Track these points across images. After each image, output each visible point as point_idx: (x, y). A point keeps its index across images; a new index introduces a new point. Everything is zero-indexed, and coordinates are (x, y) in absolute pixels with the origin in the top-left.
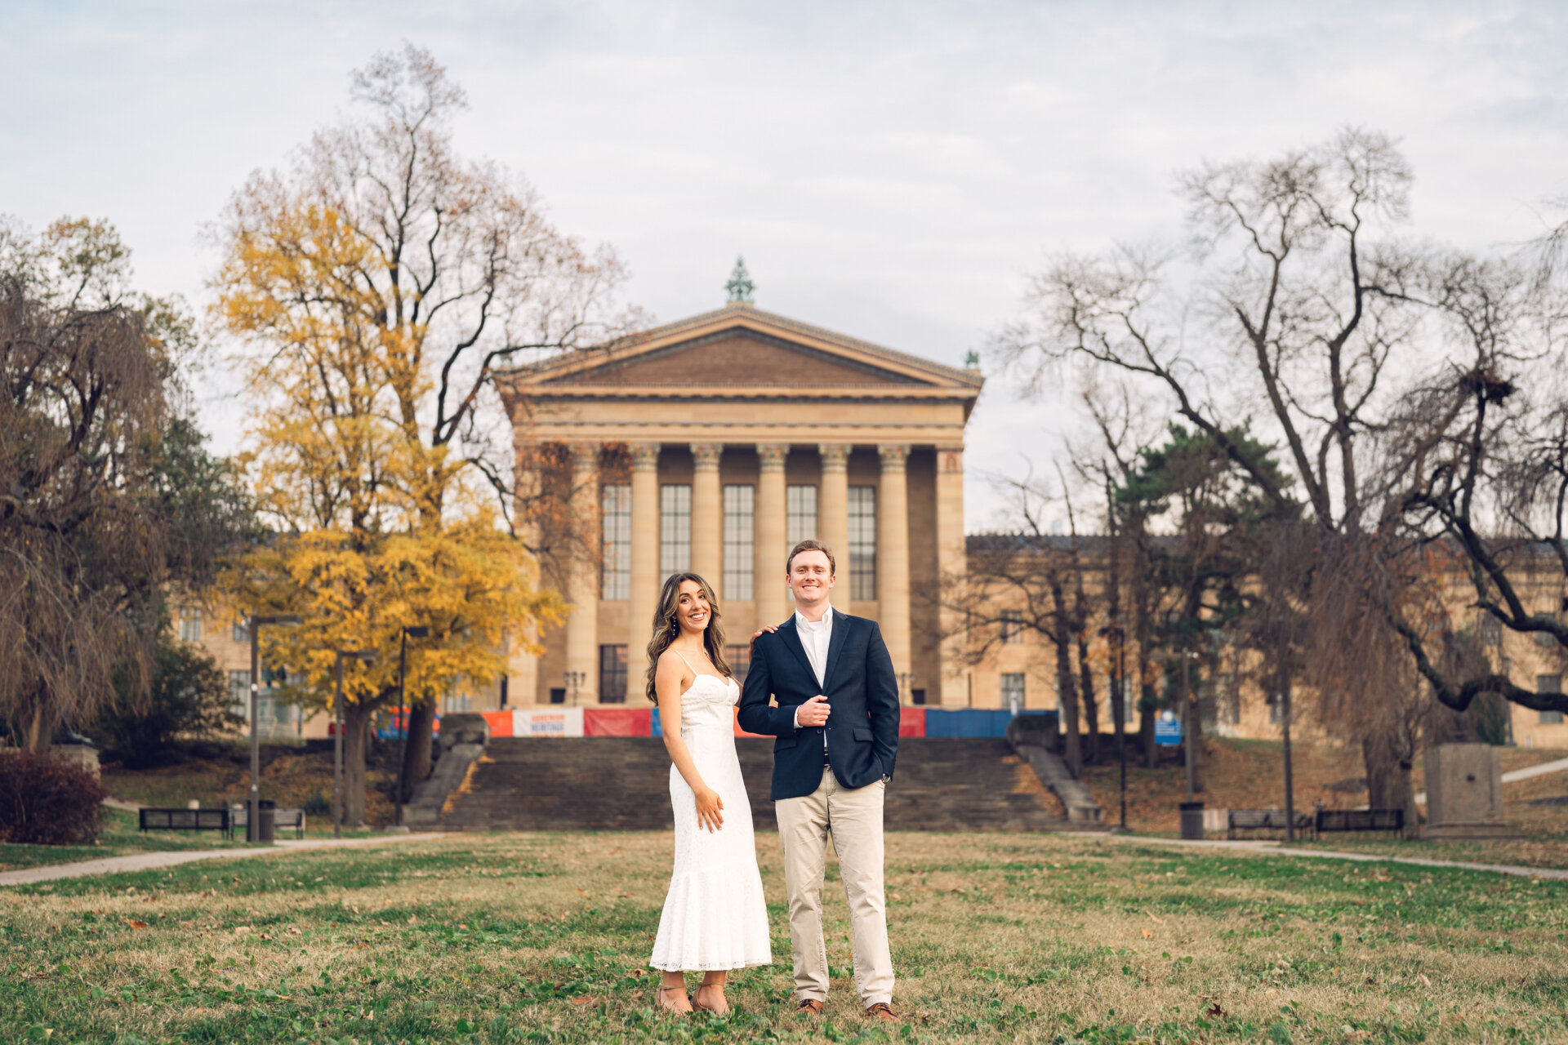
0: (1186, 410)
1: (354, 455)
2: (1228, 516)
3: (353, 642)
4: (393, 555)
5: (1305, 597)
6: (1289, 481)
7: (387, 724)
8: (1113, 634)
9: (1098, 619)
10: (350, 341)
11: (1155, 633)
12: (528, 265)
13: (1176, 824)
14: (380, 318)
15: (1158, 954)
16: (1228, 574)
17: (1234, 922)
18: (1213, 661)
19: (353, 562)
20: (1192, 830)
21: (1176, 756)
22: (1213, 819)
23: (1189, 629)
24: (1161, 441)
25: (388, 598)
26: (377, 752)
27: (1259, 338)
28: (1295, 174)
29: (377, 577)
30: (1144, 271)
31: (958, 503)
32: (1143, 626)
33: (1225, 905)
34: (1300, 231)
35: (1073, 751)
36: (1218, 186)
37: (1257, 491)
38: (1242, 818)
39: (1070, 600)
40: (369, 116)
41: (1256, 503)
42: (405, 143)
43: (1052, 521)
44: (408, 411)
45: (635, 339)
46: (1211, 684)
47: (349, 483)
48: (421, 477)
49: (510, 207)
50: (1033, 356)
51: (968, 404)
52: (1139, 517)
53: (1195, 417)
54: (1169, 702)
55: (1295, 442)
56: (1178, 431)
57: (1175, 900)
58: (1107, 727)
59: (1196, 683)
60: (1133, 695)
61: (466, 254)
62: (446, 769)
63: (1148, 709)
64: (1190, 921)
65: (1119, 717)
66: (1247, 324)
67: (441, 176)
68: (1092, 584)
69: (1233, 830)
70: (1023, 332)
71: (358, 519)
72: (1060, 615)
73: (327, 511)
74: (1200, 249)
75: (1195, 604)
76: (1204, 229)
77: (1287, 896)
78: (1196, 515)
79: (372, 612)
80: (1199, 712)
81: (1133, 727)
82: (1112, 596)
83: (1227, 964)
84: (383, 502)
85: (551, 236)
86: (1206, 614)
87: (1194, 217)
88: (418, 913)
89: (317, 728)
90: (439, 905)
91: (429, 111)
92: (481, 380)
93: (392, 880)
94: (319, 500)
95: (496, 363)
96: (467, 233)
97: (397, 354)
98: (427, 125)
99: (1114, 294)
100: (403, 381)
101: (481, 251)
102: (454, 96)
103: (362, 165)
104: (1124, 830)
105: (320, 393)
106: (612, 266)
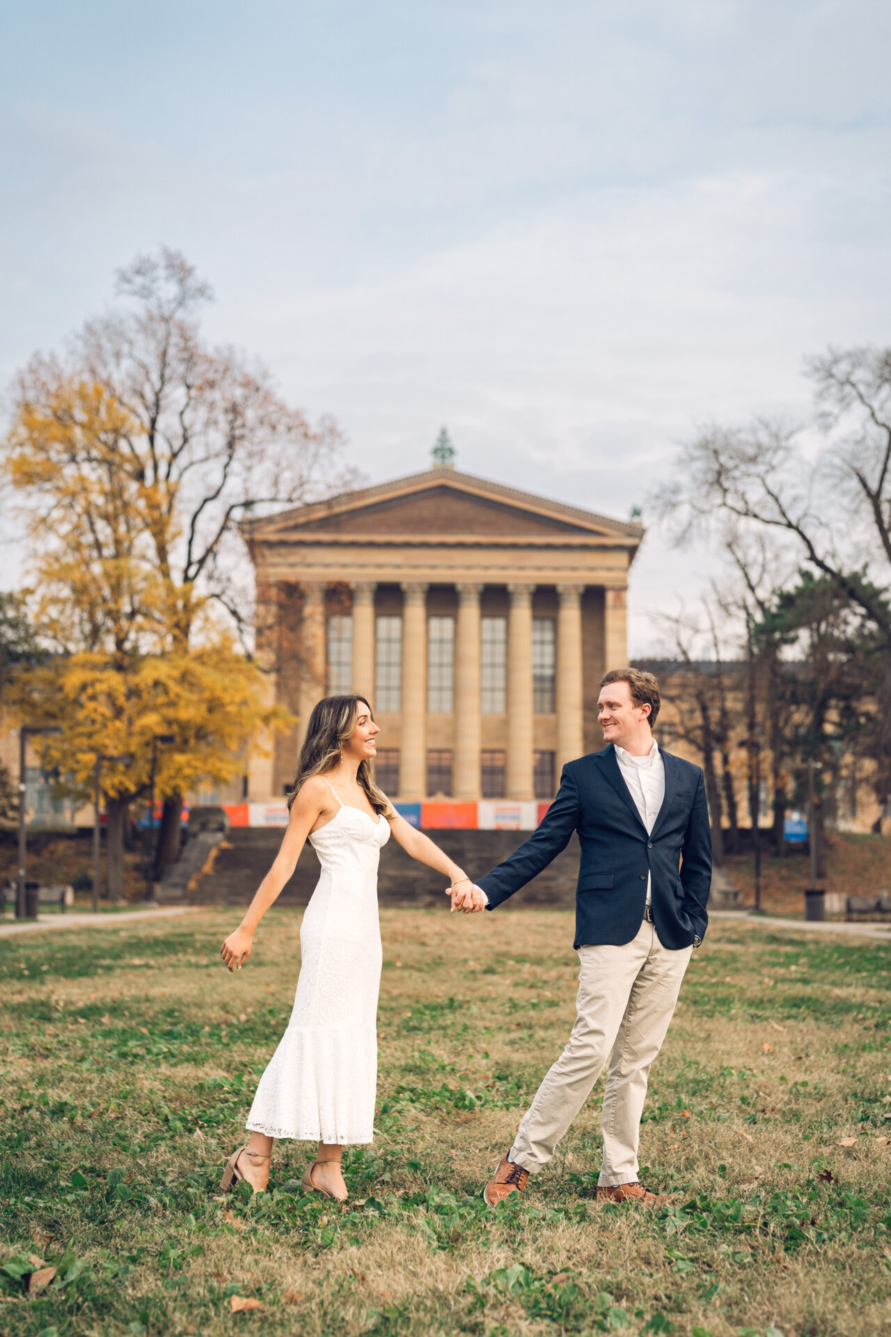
0: (813, 558)
1: (116, 590)
2: (848, 647)
3: (114, 748)
4: (148, 674)
7: (143, 815)
8: (752, 746)
9: (739, 732)
10: (115, 494)
11: (784, 745)
12: (262, 433)
13: (801, 905)
14: (140, 476)
15: (775, 1077)
16: (848, 695)
18: (834, 768)
19: (114, 680)
20: (815, 913)
21: (803, 849)
22: (833, 902)
23: (814, 742)
24: (793, 583)
25: (143, 710)
26: (134, 839)
27: (875, 497)
29: (133, 693)
30: (780, 441)
31: (623, 633)
32: (777, 739)
33: (844, 1007)
36: (841, 369)
37: (872, 626)
38: (857, 904)
39: (715, 714)
40: (133, 306)
41: (871, 636)
42: (161, 329)
44: (162, 552)
45: (352, 496)
46: (833, 787)
47: (114, 615)
48: (173, 609)
49: (250, 385)
50: (684, 512)
51: (632, 551)
52: (774, 646)
53: (821, 564)
54: (797, 804)
56: (806, 575)
57: (797, 1002)
58: (745, 822)
59: (819, 787)
60: (766, 796)
61: (211, 423)
62: (191, 853)
63: (780, 808)
64: (809, 1031)
65: (754, 812)
66: (865, 485)
67: (190, 359)
68: (734, 703)
69: (850, 914)
70: (676, 490)
71: (119, 643)
72: (705, 728)
73: (95, 635)
74: (825, 421)
75: (820, 720)
76: (829, 406)
78: (821, 645)
79: (130, 722)
80: (822, 811)
81: (766, 821)
82: (750, 712)
83: (840, 1090)
84: (140, 629)
85: (282, 408)
86: (829, 729)
87: (821, 395)
88: (115, 1009)
89: (86, 817)
90: (137, 1000)
91: (181, 303)
92: (224, 528)
93: (109, 969)
94: (87, 627)
95: (238, 514)
96: (212, 406)
97: (153, 506)
98: (180, 315)
99: (753, 460)
100: (158, 528)
101: (223, 420)
102: (202, 291)
103: (126, 348)
104: (758, 910)
105: (88, 538)
106: (332, 434)
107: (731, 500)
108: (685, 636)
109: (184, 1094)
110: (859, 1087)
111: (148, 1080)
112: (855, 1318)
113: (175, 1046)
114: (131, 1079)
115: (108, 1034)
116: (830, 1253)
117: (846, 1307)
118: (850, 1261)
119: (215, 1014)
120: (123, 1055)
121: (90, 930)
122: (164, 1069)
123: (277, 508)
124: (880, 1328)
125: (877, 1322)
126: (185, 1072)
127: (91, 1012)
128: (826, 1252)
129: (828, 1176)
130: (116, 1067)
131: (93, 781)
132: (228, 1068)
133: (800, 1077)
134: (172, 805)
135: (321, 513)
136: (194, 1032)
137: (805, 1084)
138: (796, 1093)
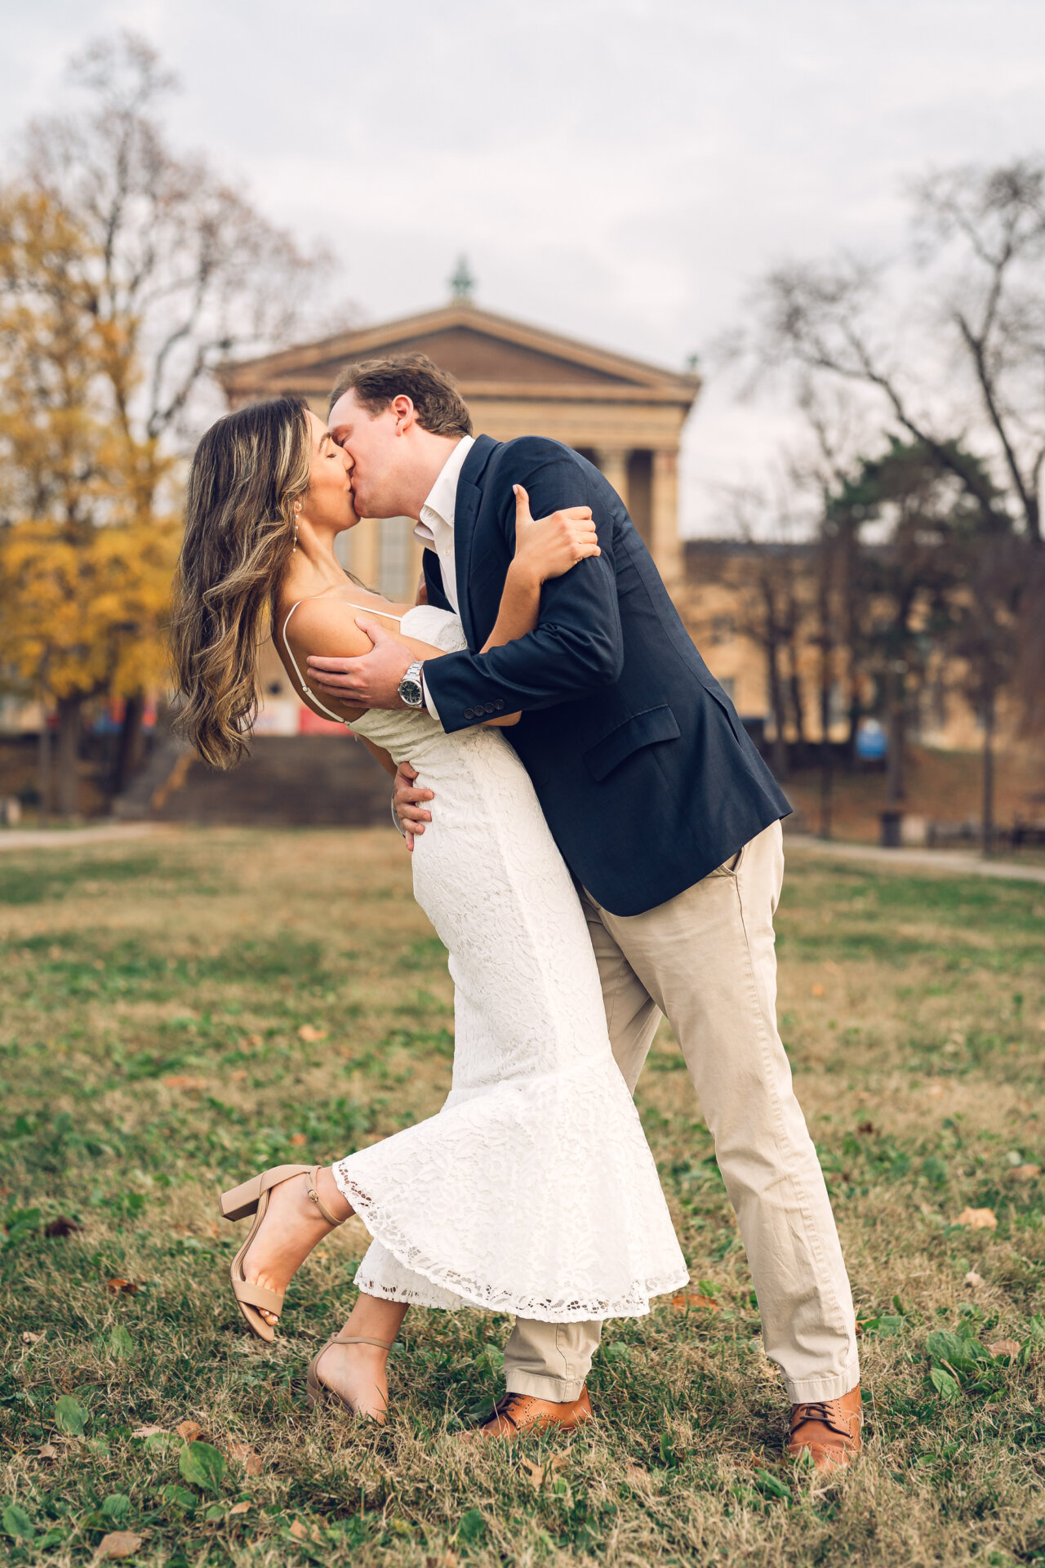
0: (902, 419)
1: (67, 446)
2: (940, 526)
3: (64, 637)
4: (105, 548)
5: (1014, 606)
6: (1001, 493)
7: (100, 716)
8: (824, 643)
9: (809, 626)
10: (64, 330)
11: (862, 642)
12: (241, 257)
13: (874, 829)
14: (93, 307)
15: (823, 1023)
16: (939, 584)
17: (914, 974)
18: (919, 669)
19: (63, 556)
20: (891, 839)
21: (878, 765)
22: (913, 828)
23: (897, 639)
24: (878, 450)
25: (100, 591)
26: (90, 745)
27: (977, 347)
28: (1021, 182)
29: (88, 571)
30: (865, 276)
31: (674, 506)
32: (854, 636)
33: (911, 947)
34: (1023, 239)
35: (780, 756)
36: (942, 190)
37: (971, 503)
38: (942, 830)
39: (781, 605)
41: (969, 515)
42: (119, 128)
43: (764, 529)
44: (121, 400)
45: (350, 335)
46: (917, 693)
47: (63, 476)
48: (132, 470)
49: (228, 198)
51: (686, 407)
52: (850, 526)
53: (910, 426)
54: (876, 711)
55: (1010, 454)
56: (895, 441)
57: (857, 942)
58: (813, 731)
59: (901, 692)
60: (839, 701)
61: (180, 243)
62: (158, 762)
63: (855, 715)
64: (869, 972)
65: (826, 720)
66: (964, 328)
67: (155, 162)
68: (804, 591)
70: (740, 333)
71: (72, 508)
72: (770, 622)
73: (40, 501)
74: (922, 255)
75: (905, 613)
76: (927, 235)
77: (975, 938)
78: (910, 523)
79: (84, 606)
80: (904, 721)
81: (839, 732)
82: (822, 604)
83: (897, 1038)
84: (95, 495)
85: (266, 229)
86: (916, 624)
87: (917, 222)
88: (67, 941)
89: (32, 718)
90: (91, 931)
91: (144, 94)
92: (197, 372)
93: (59, 897)
94: (32, 492)
95: (214, 356)
96: (181, 223)
97: (110, 344)
98: (144, 111)
99: (832, 299)
100: (117, 370)
101: (195, 241)
102: (170, 81)
103: (75, 151)
104: (825, 836)
105: (31, 384)
106: (326, 259)
107: (807, 347)
108: (749, 510)
109: (144, 1034)
110: (917, 1035)
111: (103, 1020)
112: (878, 1272)
113: (135, 983)
114: (82, 1018)
115: (57, 968)
116: (861, 1209)
117: (869, 1260)
118: (882, 1215)
119: (182, 947)
120: (74, 992)
121: (37, 852)
122: (122, 1007)
123: (261, 349)
124: (904, 1283)
125: (902, 1277)
126: (145, 1011)
127: (38, 944)
128: (856, 1208)
129: (868, 1128)
130: (65, 1004)
131: (40, 676)
132: (195, 1006)
133: (852, 1023)
134: (134, 706)
135: (311, 357)
136: (156, 966)
137: (856, 1031)
138: (846, 1041)
